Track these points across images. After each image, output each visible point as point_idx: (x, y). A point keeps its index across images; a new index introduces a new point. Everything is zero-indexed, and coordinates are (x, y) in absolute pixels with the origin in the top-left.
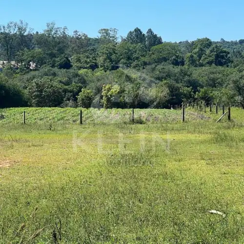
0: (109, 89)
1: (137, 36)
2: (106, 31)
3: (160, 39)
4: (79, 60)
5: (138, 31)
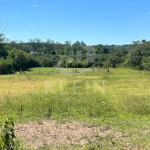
0: (68, 62)
3: (85, 44)
4: (58, 52)
5: (78, 42)
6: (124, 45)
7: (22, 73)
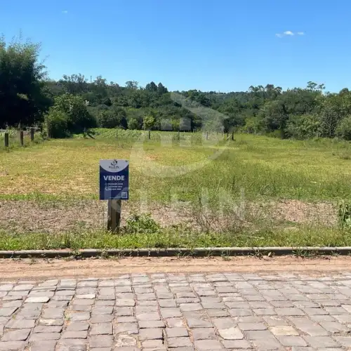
0: (147, 120)
1: (152, 86)
2: (131, 82)
3: (166, 89)
4: (116, 101)
5: (153, 83)
6: (231, 93)
7: (87, 136)
